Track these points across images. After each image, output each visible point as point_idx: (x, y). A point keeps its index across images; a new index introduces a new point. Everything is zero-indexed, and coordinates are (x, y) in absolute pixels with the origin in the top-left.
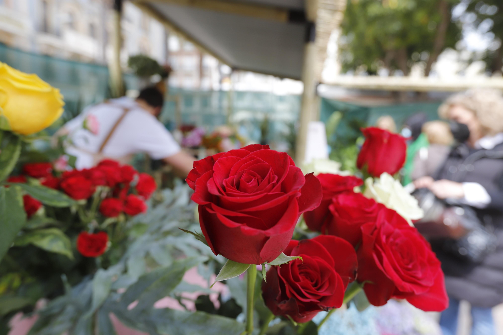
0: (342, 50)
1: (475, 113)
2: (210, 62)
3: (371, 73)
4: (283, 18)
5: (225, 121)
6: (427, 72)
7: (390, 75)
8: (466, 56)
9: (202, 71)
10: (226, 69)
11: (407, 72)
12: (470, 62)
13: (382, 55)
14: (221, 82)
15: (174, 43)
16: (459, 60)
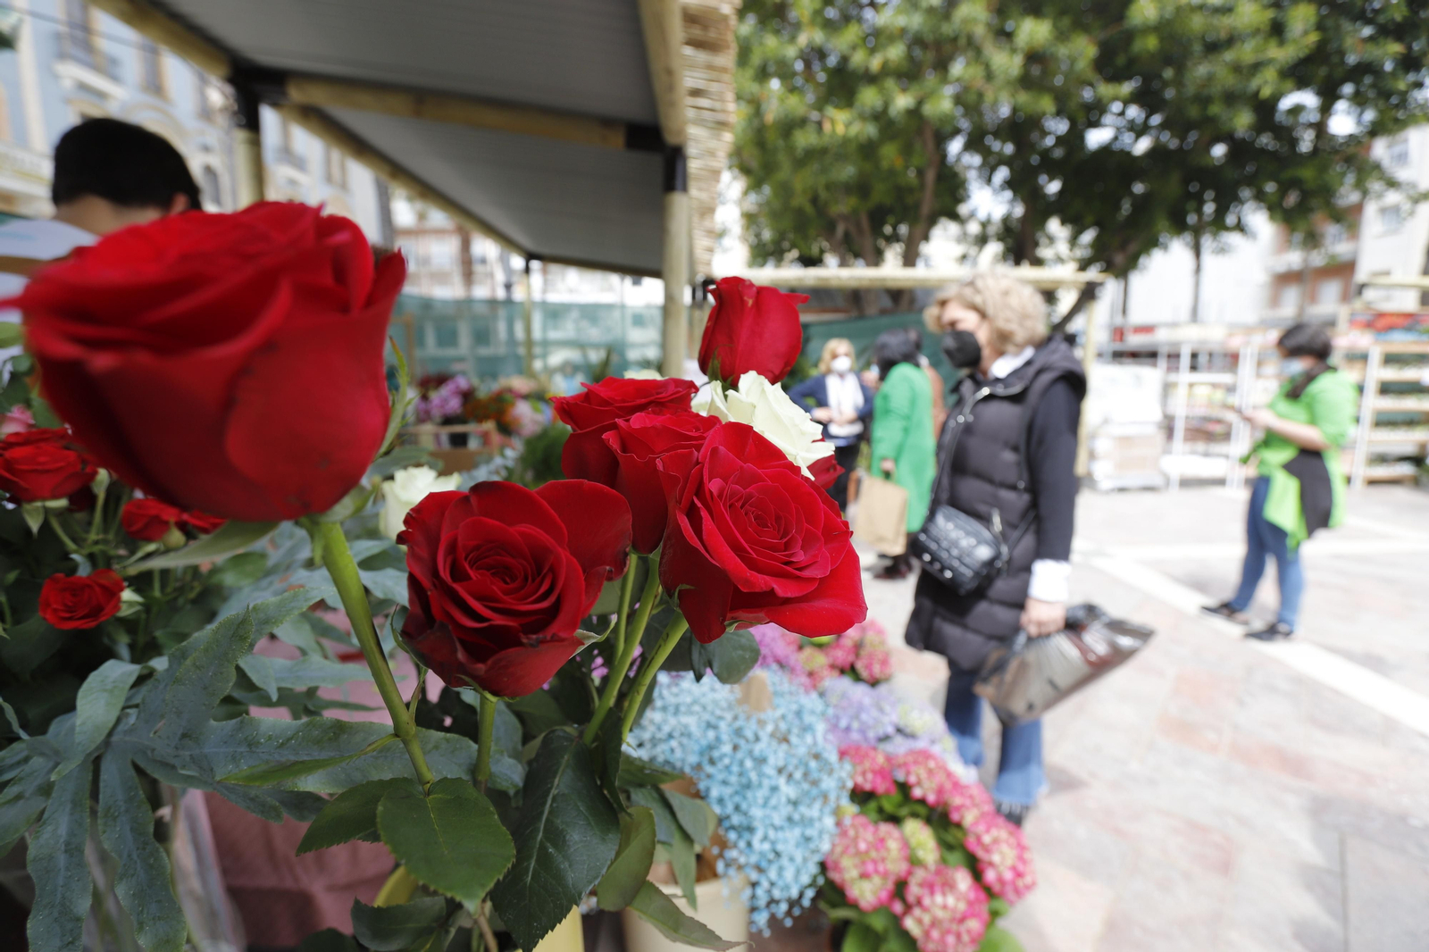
0: (750, 219)
1: (983, 315)
2: (485, 247)
3: (809, 261)
4: (618, 139)
5: (525, 370)
6: (910, 259)
7: (843, 264)
8: (974, 228)
9: (468, 267)
10: (517, 262)
11: (876, 258)
12: (982, 240)
13: (829, 228)
14: (508, 286)
15: (404, 211)
16: (963, 238)
